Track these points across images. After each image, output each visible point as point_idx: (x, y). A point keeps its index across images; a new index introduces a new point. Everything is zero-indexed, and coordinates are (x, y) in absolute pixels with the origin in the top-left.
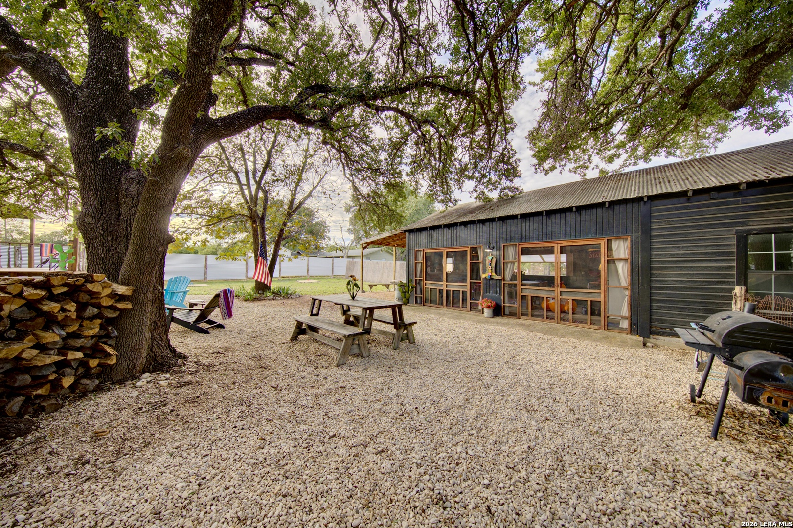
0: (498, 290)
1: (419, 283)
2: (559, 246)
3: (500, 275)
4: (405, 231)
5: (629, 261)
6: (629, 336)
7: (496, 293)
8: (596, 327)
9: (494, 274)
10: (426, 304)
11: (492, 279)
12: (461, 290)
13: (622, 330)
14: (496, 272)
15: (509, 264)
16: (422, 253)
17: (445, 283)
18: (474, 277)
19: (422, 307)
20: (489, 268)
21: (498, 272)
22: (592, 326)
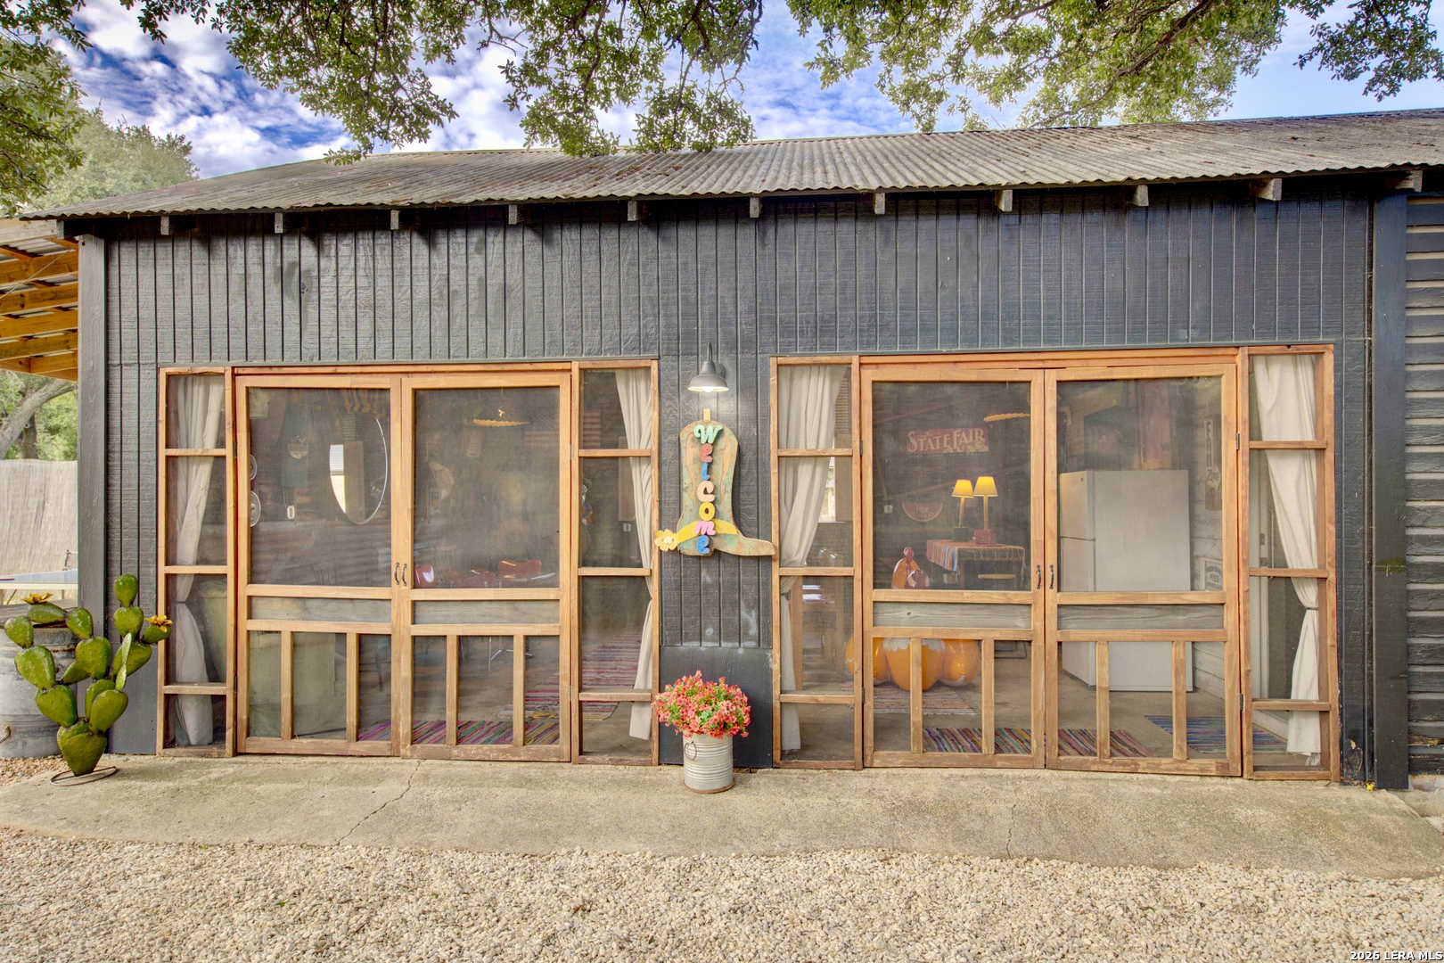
0: (750, 618)
1: (196, 604)
2: (1052, 377)
3: (761, 532)
4: (75, 226)
5: (1330, 455)
6: (1338, 791)
7: (739, 634)
8: (1210, 764)
9: (727, 526)
10: (253, 744)
11: (717, 554)
12: (519, 631)
13: (1295, 767)
14: (737, 519)
15: (805, 472)
16: (218, 394)
17: (401, 594)
18: (606, 543)
19: (224, 766)
20: (696, 490)
21: (747, 518)
22: (1196, 763)
